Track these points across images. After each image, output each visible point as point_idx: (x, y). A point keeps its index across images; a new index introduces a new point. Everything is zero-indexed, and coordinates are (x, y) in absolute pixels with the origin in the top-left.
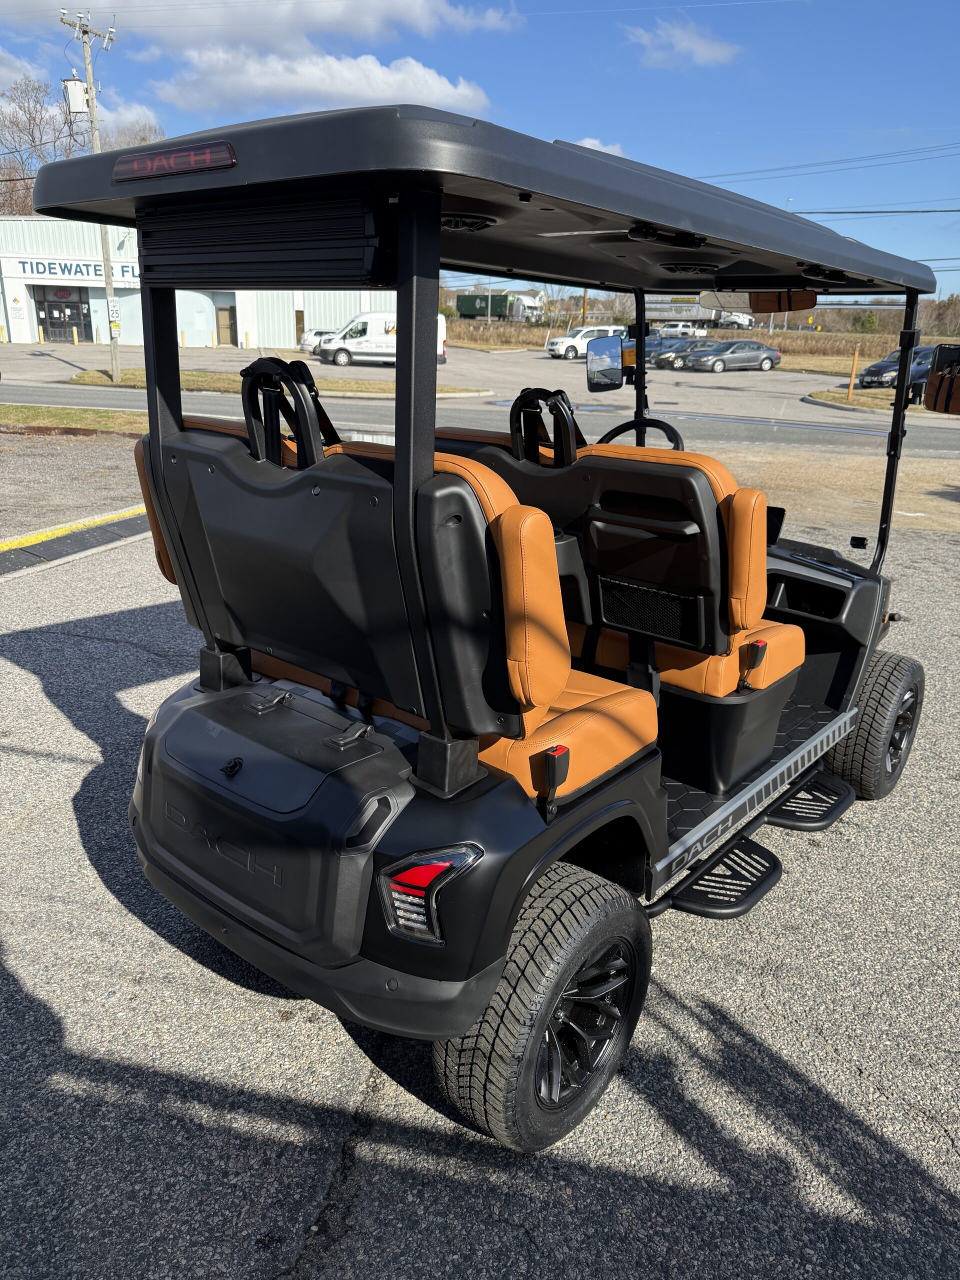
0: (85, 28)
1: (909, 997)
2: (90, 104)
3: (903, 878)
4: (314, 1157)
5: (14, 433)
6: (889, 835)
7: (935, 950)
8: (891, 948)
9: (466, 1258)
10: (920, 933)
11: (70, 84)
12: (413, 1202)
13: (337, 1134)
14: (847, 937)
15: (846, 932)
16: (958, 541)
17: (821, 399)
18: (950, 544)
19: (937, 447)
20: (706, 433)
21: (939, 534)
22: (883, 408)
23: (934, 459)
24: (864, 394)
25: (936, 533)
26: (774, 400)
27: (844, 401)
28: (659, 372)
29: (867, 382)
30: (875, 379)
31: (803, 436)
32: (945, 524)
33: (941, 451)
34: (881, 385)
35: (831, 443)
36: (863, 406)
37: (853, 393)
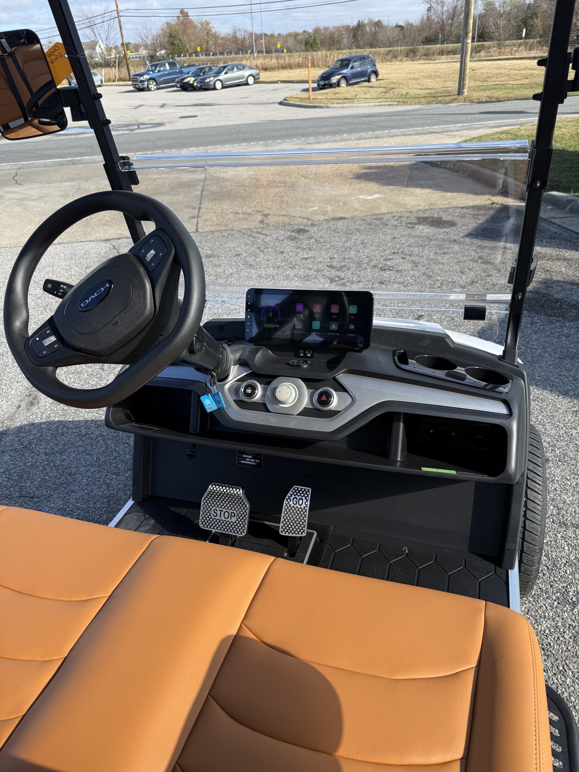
16: (414, 224)
17: (292, 101)
18: (409, 228)
19: (373, 130)
20: (216, 139)
21: (397, 217)
22: (333, 103)
23: (374, 140)
24: (319, 94)
25: (394, 217)
26: (263, 106)
27: (308, 101)
28: (184, 93)
29: (322, 85)
30: (327, 82)
31: (283, 133)
32: (398, 203)
33: (377, 132)
34: (331, 86)
35: (303, 135)
36: (321, 103)
37: (313, 95)
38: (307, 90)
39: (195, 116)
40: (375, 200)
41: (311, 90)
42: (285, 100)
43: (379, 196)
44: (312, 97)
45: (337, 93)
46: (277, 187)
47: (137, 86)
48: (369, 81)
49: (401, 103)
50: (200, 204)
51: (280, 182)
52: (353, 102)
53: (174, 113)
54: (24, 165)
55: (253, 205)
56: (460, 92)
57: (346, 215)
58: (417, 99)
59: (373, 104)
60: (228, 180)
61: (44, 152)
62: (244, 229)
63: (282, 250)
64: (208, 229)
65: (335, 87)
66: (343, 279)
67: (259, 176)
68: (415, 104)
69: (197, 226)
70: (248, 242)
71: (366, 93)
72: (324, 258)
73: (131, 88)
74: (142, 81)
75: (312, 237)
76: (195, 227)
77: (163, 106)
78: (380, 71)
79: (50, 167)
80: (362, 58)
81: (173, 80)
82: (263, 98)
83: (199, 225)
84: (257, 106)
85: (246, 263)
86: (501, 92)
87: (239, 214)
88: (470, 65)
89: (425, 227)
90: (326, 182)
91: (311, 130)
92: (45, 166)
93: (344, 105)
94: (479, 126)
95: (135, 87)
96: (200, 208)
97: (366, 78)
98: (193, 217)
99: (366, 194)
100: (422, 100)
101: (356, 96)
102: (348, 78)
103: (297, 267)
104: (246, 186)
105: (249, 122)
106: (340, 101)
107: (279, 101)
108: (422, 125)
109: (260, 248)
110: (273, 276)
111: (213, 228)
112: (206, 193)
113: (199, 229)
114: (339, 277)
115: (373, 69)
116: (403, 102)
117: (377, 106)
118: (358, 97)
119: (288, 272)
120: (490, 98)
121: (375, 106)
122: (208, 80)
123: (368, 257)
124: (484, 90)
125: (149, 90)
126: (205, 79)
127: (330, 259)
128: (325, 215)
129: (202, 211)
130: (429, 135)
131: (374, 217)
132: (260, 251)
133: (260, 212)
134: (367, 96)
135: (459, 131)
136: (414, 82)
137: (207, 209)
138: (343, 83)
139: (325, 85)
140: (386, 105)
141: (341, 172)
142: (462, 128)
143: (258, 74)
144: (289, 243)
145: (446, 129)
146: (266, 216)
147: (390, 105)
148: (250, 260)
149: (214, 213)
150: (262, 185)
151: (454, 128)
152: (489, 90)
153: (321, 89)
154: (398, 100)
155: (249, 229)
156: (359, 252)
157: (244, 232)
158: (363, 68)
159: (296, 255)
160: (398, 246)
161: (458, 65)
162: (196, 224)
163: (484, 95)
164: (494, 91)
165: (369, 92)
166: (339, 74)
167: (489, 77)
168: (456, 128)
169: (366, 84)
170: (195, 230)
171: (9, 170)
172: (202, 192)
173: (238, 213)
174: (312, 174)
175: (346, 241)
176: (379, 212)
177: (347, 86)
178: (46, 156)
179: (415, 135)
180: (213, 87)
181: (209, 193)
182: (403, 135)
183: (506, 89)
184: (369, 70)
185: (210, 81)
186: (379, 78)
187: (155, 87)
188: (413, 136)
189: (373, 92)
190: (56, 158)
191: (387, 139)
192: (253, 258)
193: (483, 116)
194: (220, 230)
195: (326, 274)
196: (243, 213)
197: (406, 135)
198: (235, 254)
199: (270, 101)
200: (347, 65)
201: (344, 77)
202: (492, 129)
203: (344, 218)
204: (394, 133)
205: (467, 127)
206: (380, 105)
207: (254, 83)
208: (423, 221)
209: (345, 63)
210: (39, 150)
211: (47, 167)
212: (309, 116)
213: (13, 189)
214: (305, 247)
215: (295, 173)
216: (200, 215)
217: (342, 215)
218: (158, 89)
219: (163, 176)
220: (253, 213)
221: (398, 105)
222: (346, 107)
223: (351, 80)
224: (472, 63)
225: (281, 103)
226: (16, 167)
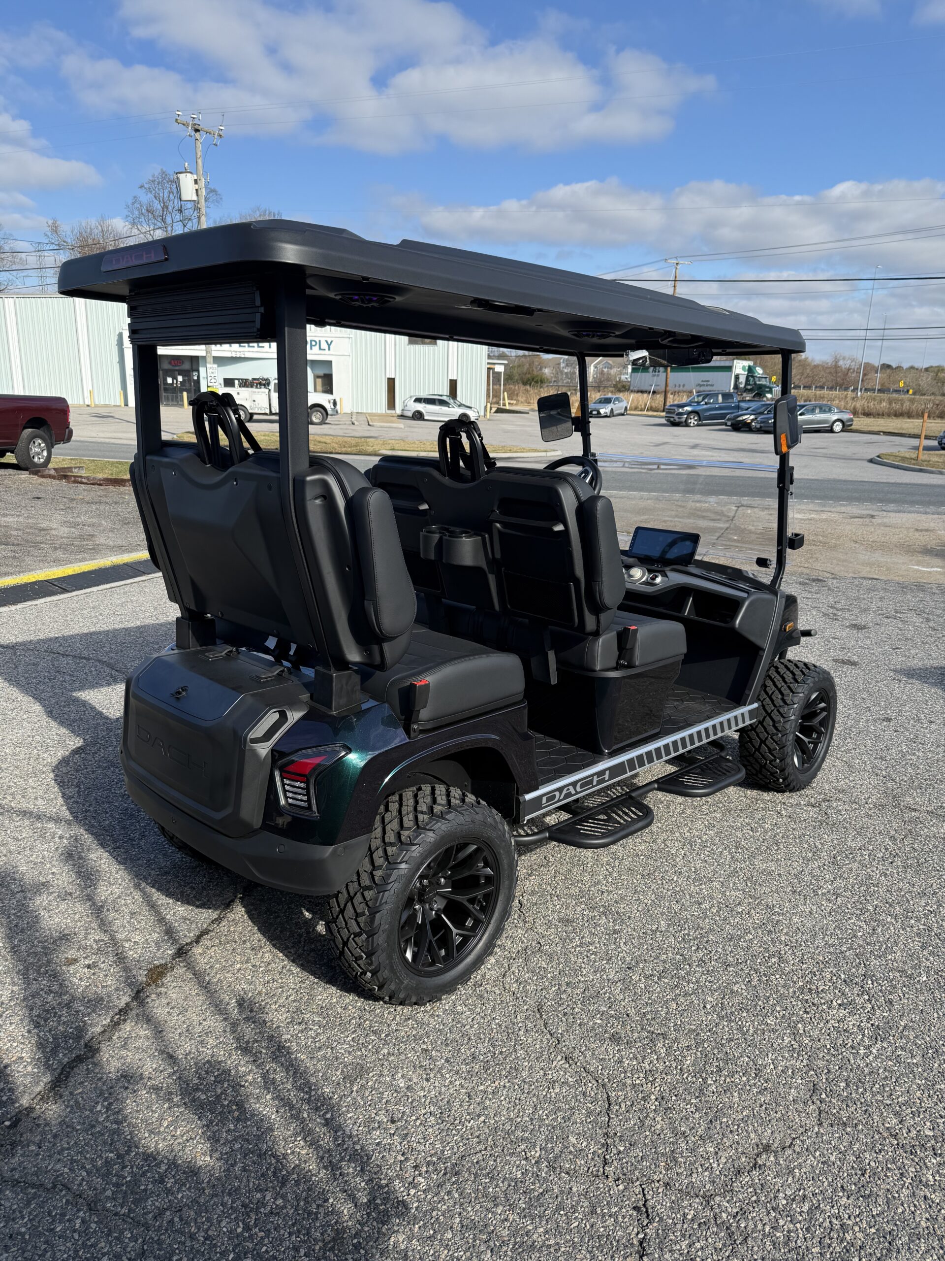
0: (196, 127)
1: (643, 986)
2: (199, 193)
3: (703, 886)
4: (35, 1070)
5: (93, 484)
6: (712, 849)
7: (693, 948)
8: (651, 945)
9: (119, 1156)
10: (688, 935)
11: (181, 176)
12: (100, 1111)
13: (64, 1055)
14: (615, 932)
15: (617, 927)
17: (889, 459)
25: (940, 587)
26: (842, 461)
27: (913, 462)
28: (734, 434)
31: (855, 495)
35: (881, 501)
36: (932, 467)
38: (917, 448)
40: (930, 572)
41: (921, 448)
42: (878, 456)
43: (939, 570)
44: (921, 457)
47: (672, 419)
53: (712, 456)
57: (882, 578)
73: (663, 421)
74: (680, 414)
75: (827, 586)
81: (723, 416)
82: (848, 451)
84: (834, 460)
91: (898, 496)
95: (668, 421)
99: (923, 566)
107: (870, 457)
125: (687, 425)
126: (770, 418)
128: (856, 573)
131: (915, 584)
156: (872, 603)
172: (718, 538)
174: (869, 542)
175: (864, 594)
176: (925, 581)
181: (726, 540)
187: (696, 423)
199: (856, 457)
203: (877, 579)
207: (842, 431)
212: (906, 481)
215: (847, 538)
218: (698, 425)
225: (871, 461)
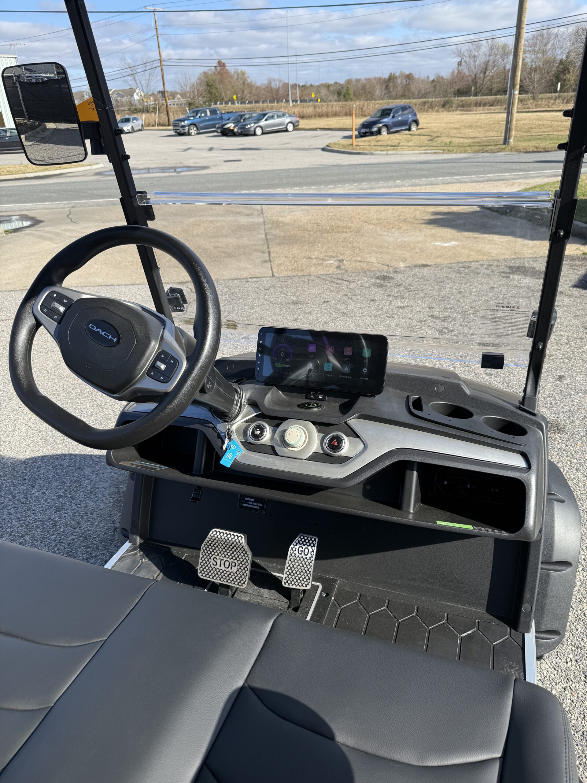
16: (507, 273)
17: (335, 147)
18: (504, 277)
19: (426, 177)
20: (266, 183)
21: (485, 266)
22: (377, 150)
23: (429, 186)
24: (362, 141)
25: (482, 265)
26: (305, 152)
27: (351, 148)
28: (224, 138)
29: (363, 133)
30: (368, 130)
31: (334, 178)
32: (480, 251)
33: (430, 179)
34: (372, 134)
35: (355, 181)
36: (364, 150)
37: (355, 141)
38: (350, 137)
39: (240, 160)
40: (454, 247)
41: (354, 137)
42: (327, 146)
43: (456, 243)
44: (355, 143)
45: (379, 141)
46: (343, 232)
47: (178, 131)
48: (409, 129)
49: (447, 151)
50: (268, 248)
51: (343, 227)
52: (397, 150)
53: (218, 157)
54: (77, 204)
55: (324, 249)
56: (506, 142)
57: (429, 263)
58: (462, 148)
59: (418, 152)
60: (288, 224)
61: (95, 192)
62: (322, 275)
63: (372, 297)
64: (284, 274)
65: (376, 135)
66: (452, 331)
67: (319, 221)
68: (461, 152)
69: (272, 270)
70: (332, 288)
71: (408, 141)
72: (422, 308)
73: (172, 133)
74: (183, 127)
75: (400, 285)
76: (271, 272)
77: (211, 149)
78: (420, 121)
79: (103, 206)
80: (404, 108)
81: (213, 126)
82: (305, 144)
83: (274, 270)
84: (300, 152)
85: (338, 311)
86: (547, 143)
87: (312, 259)
88: (516, 116)
89: (520, 277)
90: (393, 228)
91: (362, 176)
92: (98, 205)
93: (389, 152)
94: (535, 175)
95: (176, 132)
96: (269, 253)
97: (407, 127)
98: (265, 261)
99: (440, 241)
100: (467, 148)
101: (399, 143)
102: (389, 127)
103: (395, 316)
104: (310, 231)
105: (295, 167)
106: (383, 148)
107: (322, 147)
108: (475, 173)
109: (347, 295)
110: (372, 325)
111: (290, 273)
112: (270, 237)
113: (275, 274)
114: (447, 328)
115: (414, 118)
116: (448, 150)
117: (422, 153)
118: (401, 144)
119: (388, 322)
120: (538, 148)
121: (420, 153)
122: (249, 126)
123: (472, 308)
124: (529, 140)
125: (189, 134)
126: (247, 125)
127: (430, 308)
128: (405, 261)
129: (272, 255)
130: (486, 183)
131: (460, 265)
132: (349, 298)
133: (334, 257)
134: (410, 144)
135: (516, 179)
136: (455, 131)
137: (277, 253)
138: (384, 132)
139: (366, 133)
140: (431, 153)
141: (404, 218)
142: (518, 177)
143: (298, 122)
144: (377, 290)
145: (502, 178)
146: (341, 261)
147: (435, 153)
148: (342, 307)
149: (286, 257)
150: (326, 229)
151: (510, 177)
152: (534, 140)
153: (362, 137)
154: (443, 148)
155: (327, 275)
156: (459, 301)
157: (323, 277)
158: (404, 118)
159: (390, 304)
160: (501, 296)
161: (505, 115)
162: (270, 268)
163: (531, 145)
164: (539, 141)
165: (411, 140)
166: (381, 123)
167: (532, 128)
168: (512, 177)
169: (407, 132)
170: (271, 275)
171: (62, 208)
172: (266, 236)
173: (310, 258)
174: (374, 220)
175: (440, 290)
176: (463, 260)
177: (388, 134)
178: (98, 195)
179: (470, 182)
180: (253, 133)
181: (274, 237)
182: (458, 183)
183: (551, 139)
184: (410, 120)
185: (251, 127)
186: (420, 126)
187: (196, 132)
188: (469, 184)
189: (416, 140)
190: (108, 198)
191: (443, 186)
192: (343, 306)
193: (536, 165)
194: (297, 276)
195: (431, 324)
196: (316, 258)
197: (461, 182)
198: (323, 300)
199: (312, 147)
200: (388, 114)
201: (386, 126)
202: (550, 178)
203: (427, 266)
204: (449, 180)
205: (523, 176)
206: (425, 153)
207: (294, 130)
208: (516, 271)
209: (386, 113)
210: (90, 190)
211: (100, 206)
212: (355, 162)
213: (70, 227)
214: (396, 295)
215: (355, 218)
216: (271, 259)
217: (424, 262)
218: (198, 134)
219: (219, 218)
220: (327, 258)
221: (443, 153)
222: (390, 155)
223: (392, 128)
224: (519, 114)
225: (323, 149)
226: (69, 205)
